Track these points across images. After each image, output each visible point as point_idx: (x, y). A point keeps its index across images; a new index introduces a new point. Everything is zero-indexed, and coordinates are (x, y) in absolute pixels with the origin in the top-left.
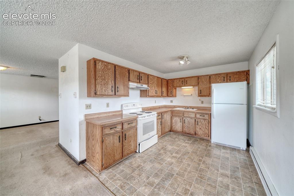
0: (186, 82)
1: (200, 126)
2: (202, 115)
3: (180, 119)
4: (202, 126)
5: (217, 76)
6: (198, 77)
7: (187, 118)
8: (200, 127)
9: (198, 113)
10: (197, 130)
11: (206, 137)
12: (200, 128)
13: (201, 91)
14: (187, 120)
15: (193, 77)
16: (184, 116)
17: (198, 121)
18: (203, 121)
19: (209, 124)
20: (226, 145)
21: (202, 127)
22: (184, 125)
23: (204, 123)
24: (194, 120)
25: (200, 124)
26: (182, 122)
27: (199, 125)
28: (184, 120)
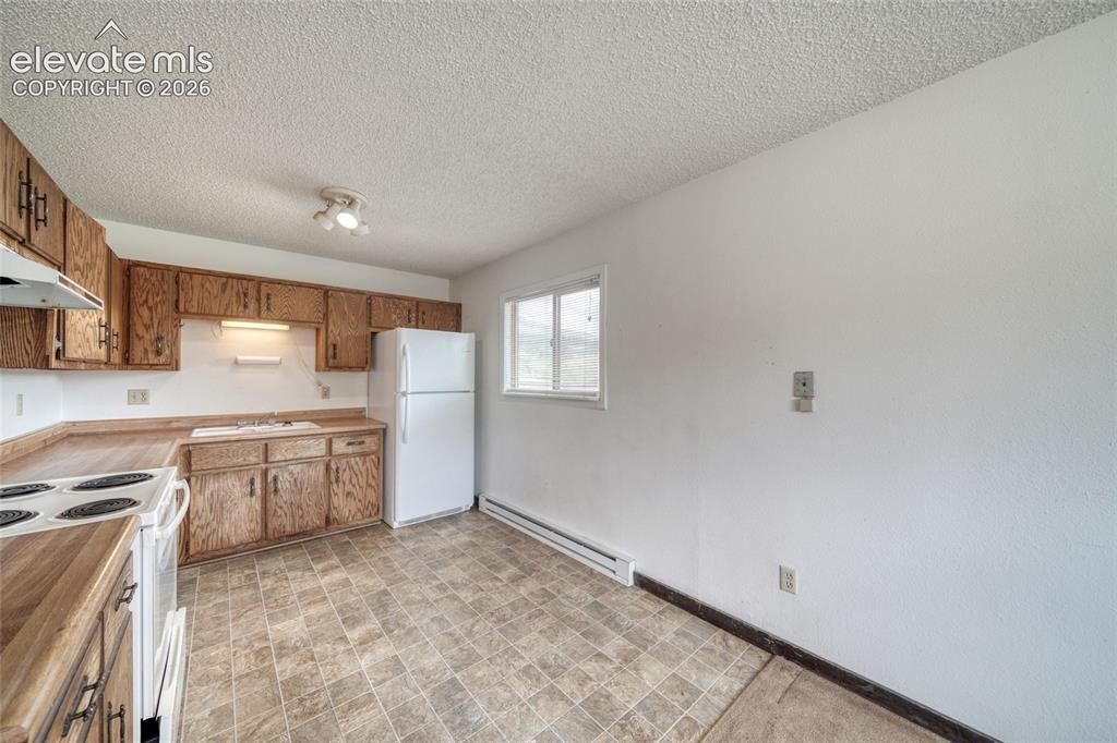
0: (264, 299)
1: (347, 483)
2: (355, 438)
3: (246, 480)
4: (354, 481)
5: (391, 301)
6: (326, 292)
7: (291, 468)
8: (349, 488)
9: (341, 435)
10: (336, 505)
11: (370, 516)
12: (348, 493)
13: (335, 346)
14: (286, 475)
15: (300, 285)
16: (270, 460)
17: (337, 469)
18: (360, 463)
19: (377, 469)
20: (430, 516)
21: (354, 486)
22: (272, 506)
23: (363, 469)
24: (321, 468)
25: (345, 476)
26: (258, 491)
27: (344, 483)
28: (270, 479)
